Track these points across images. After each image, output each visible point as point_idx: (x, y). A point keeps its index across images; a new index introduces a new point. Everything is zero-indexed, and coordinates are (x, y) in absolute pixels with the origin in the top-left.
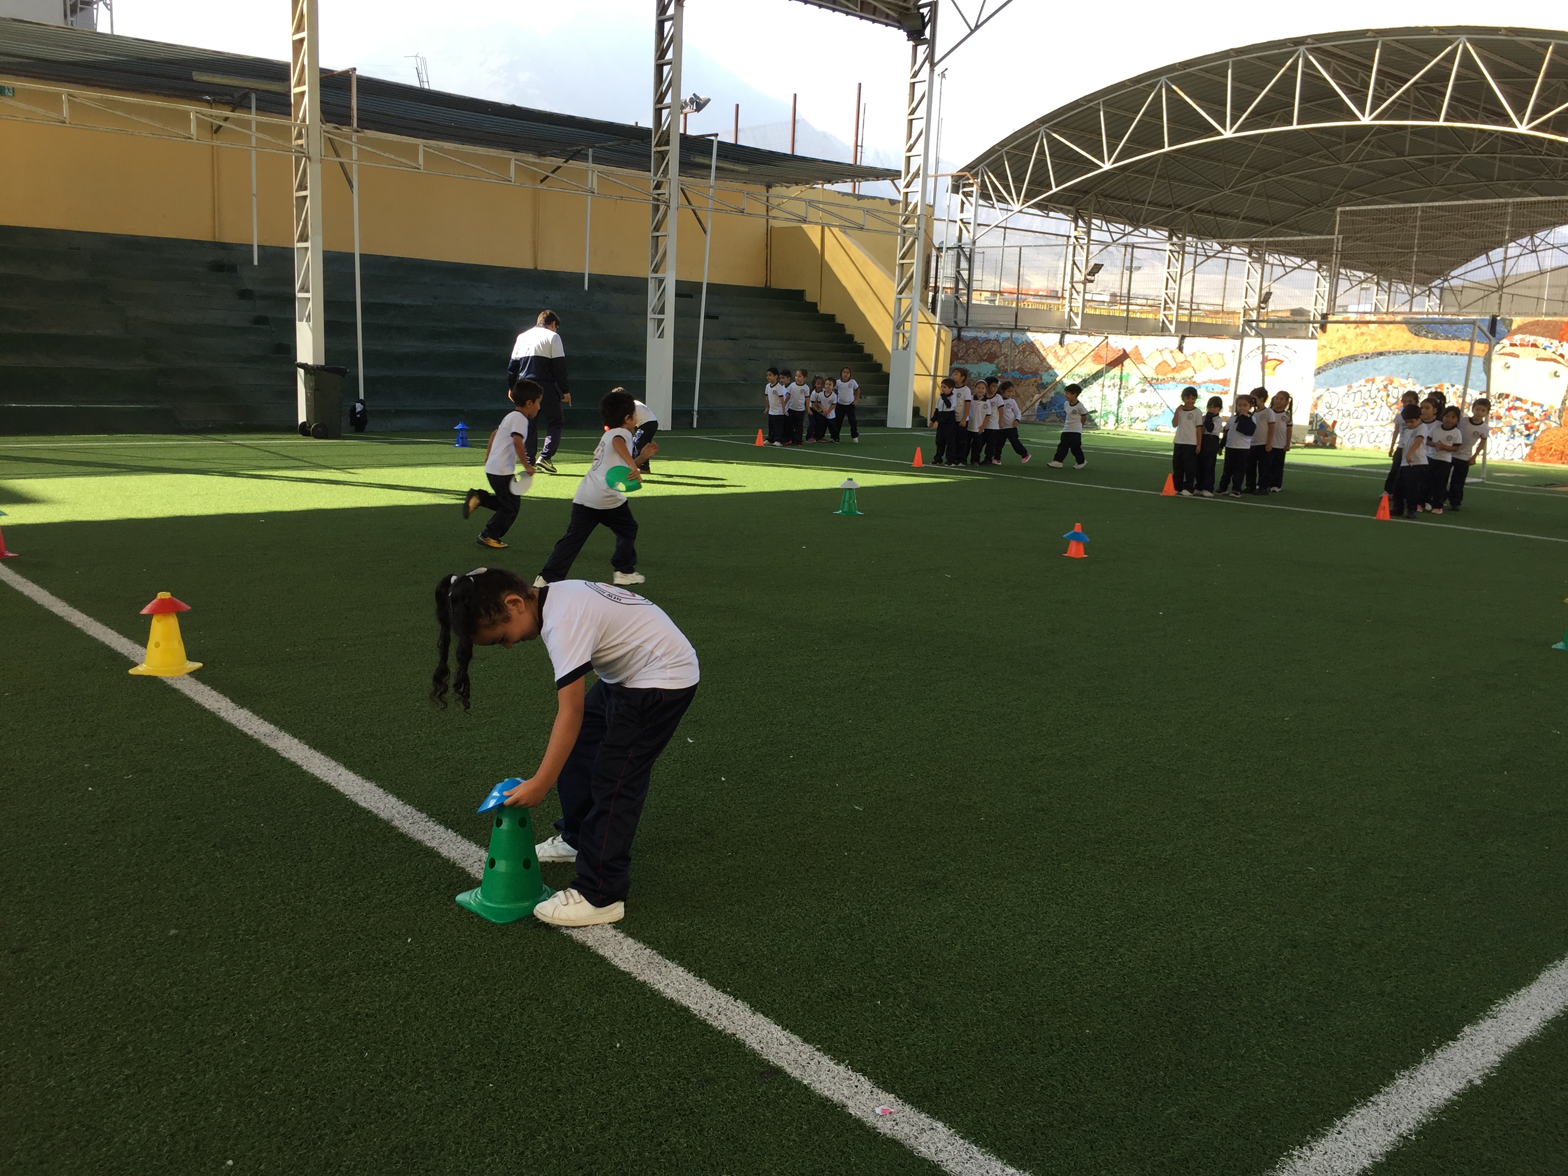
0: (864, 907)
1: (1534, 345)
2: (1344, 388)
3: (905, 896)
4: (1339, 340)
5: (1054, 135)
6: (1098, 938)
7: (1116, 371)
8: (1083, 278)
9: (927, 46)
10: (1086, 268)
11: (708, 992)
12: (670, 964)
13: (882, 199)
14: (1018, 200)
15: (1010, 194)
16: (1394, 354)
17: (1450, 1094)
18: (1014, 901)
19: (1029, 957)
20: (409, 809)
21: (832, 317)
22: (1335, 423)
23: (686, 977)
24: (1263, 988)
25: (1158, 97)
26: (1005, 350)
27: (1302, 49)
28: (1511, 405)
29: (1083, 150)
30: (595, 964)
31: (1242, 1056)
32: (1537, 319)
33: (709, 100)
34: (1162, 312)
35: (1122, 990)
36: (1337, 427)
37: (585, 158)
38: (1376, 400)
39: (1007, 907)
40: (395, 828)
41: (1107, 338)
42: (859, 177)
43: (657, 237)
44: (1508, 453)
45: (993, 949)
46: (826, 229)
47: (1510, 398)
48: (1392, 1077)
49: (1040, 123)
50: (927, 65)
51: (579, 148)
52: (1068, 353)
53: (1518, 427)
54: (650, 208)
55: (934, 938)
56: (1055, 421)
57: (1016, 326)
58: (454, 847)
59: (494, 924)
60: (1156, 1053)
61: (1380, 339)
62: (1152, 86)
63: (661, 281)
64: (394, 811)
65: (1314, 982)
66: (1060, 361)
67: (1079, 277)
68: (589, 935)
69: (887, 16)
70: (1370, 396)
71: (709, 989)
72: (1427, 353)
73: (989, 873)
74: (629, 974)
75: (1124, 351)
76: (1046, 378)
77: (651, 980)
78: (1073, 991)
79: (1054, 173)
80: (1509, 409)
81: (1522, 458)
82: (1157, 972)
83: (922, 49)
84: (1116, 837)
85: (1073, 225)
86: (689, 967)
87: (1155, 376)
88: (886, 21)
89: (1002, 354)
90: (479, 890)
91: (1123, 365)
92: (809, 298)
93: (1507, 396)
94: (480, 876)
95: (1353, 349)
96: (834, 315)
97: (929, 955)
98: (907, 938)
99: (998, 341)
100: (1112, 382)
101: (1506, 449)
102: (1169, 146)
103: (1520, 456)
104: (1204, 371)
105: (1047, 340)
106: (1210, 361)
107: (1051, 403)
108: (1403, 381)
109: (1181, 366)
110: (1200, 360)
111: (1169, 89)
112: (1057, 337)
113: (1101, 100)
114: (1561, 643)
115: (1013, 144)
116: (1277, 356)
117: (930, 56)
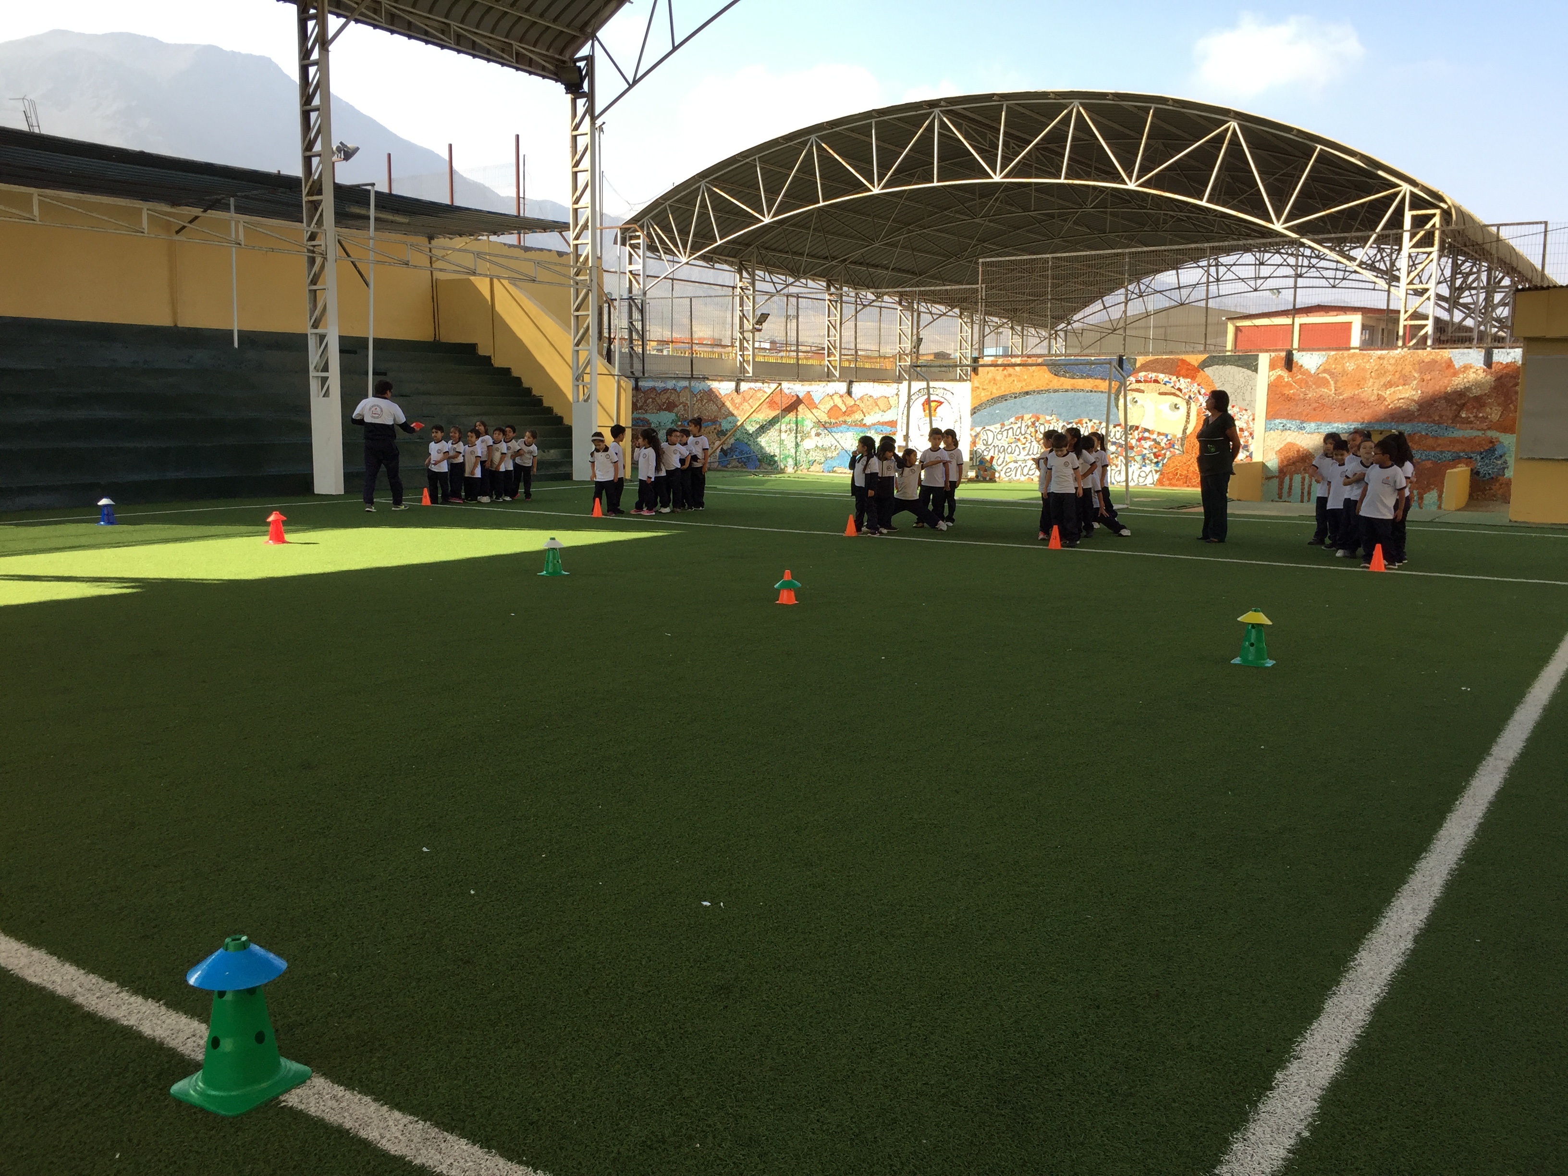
0: (658, 1027)
1: (1156, 381)
2: (998, 426)
3: (700, 1007)
4: (990, 382)
5: (714, 189)
6: (908, 1027)
7: (791, 416)
8: (751, 327)
9: (586, 99)
10: (753, 318)
11: (501, 1166)
12: (449, 1137)
13: (550, 251)
14: (685, 253)
15: (676, 246)
16: (1038, 393)
17: (1285, 1152)
18: (815, 995)
19: (844, 1061)
20: (93, 978)
21: (507, 371)
22: (992, 458)
23: (472, 1150)
24: (1081, 1059)
25: (810, 153)
26: (683, 399)
27: (937, 111)
28: (1140, 436)
29: (742, 203)
30: (359, 1152)
31: (1082, 1144)
32: (1157, 357)
33: (357, 149)
34: (826, 359)
35: (947, 1085)
36: (994, 462)
37: (226, 208)
38: (1026, 435)
39: (809, 1004)
40: (79, 1007)
41: (780, 384)
42: (526, 229)
43: (315, 291)
44: (1141, 480)
45: (806, 1058)
46: (495, 281)
47: (1140, 430)
48: (1228, 1143)
49: (700, 177)
50: (588, 118)
51: (219, 197)
52: (745, 400)
53: (1148, 455)
54: (305, 260)
55: (741, 1054)
56: (737, 467)
57: (692, 374)
58: (159, 1022)
59: (224, 1118)
60: (999, 1155)
61: (1025, 380)
62: (804, 144)
63: (322, 337)
64: (74, 984)
65: (1126, 1044)
66: (738, 408)
67: (748, 326)
68: (346, 1114)
69: (544, 68)
70: (1021, 433)
71: (501, 1162)
72: (1067, 391)
73: (783, 967)
74: (402, 1158)
75: (798, 396)
76: (725, 425)
77: (431, 1163)
78: (898, 1094)
79: (717, 226)
80: (1139, 440)
81: (1153, 484)
82: (976, 1057)
83: (581, 102)
84: (898, 907)
85: (738, 276)
86: (473, 1138)
87: (827, 419)
88: (543, 73)
89: (681, 403)
90: (200, 1073)
91: (797, 411)
92: (482, 351)
93: (1137, 428)
94: (200, 1057)
95: (1003, 389)
96: (509, 369)
97: (740, 1075)
98: (713, 1058)
99: (675, 390)
100: (788, 427)
101: (1139, 476)
102: (824, 201)
103: (1152, 482)
104: (872, 413)
105: (723, 388)
106: (877, 405)
107: (732, 449)
108: (1048, 418)
109: (850, 411)
110: (868, 403)
111: (819, 147)
112: (733, 385)
113: (757, 156)
114: (1239, 658)
115: (676, 198)
116: (937, 398)
117: (590, 110)
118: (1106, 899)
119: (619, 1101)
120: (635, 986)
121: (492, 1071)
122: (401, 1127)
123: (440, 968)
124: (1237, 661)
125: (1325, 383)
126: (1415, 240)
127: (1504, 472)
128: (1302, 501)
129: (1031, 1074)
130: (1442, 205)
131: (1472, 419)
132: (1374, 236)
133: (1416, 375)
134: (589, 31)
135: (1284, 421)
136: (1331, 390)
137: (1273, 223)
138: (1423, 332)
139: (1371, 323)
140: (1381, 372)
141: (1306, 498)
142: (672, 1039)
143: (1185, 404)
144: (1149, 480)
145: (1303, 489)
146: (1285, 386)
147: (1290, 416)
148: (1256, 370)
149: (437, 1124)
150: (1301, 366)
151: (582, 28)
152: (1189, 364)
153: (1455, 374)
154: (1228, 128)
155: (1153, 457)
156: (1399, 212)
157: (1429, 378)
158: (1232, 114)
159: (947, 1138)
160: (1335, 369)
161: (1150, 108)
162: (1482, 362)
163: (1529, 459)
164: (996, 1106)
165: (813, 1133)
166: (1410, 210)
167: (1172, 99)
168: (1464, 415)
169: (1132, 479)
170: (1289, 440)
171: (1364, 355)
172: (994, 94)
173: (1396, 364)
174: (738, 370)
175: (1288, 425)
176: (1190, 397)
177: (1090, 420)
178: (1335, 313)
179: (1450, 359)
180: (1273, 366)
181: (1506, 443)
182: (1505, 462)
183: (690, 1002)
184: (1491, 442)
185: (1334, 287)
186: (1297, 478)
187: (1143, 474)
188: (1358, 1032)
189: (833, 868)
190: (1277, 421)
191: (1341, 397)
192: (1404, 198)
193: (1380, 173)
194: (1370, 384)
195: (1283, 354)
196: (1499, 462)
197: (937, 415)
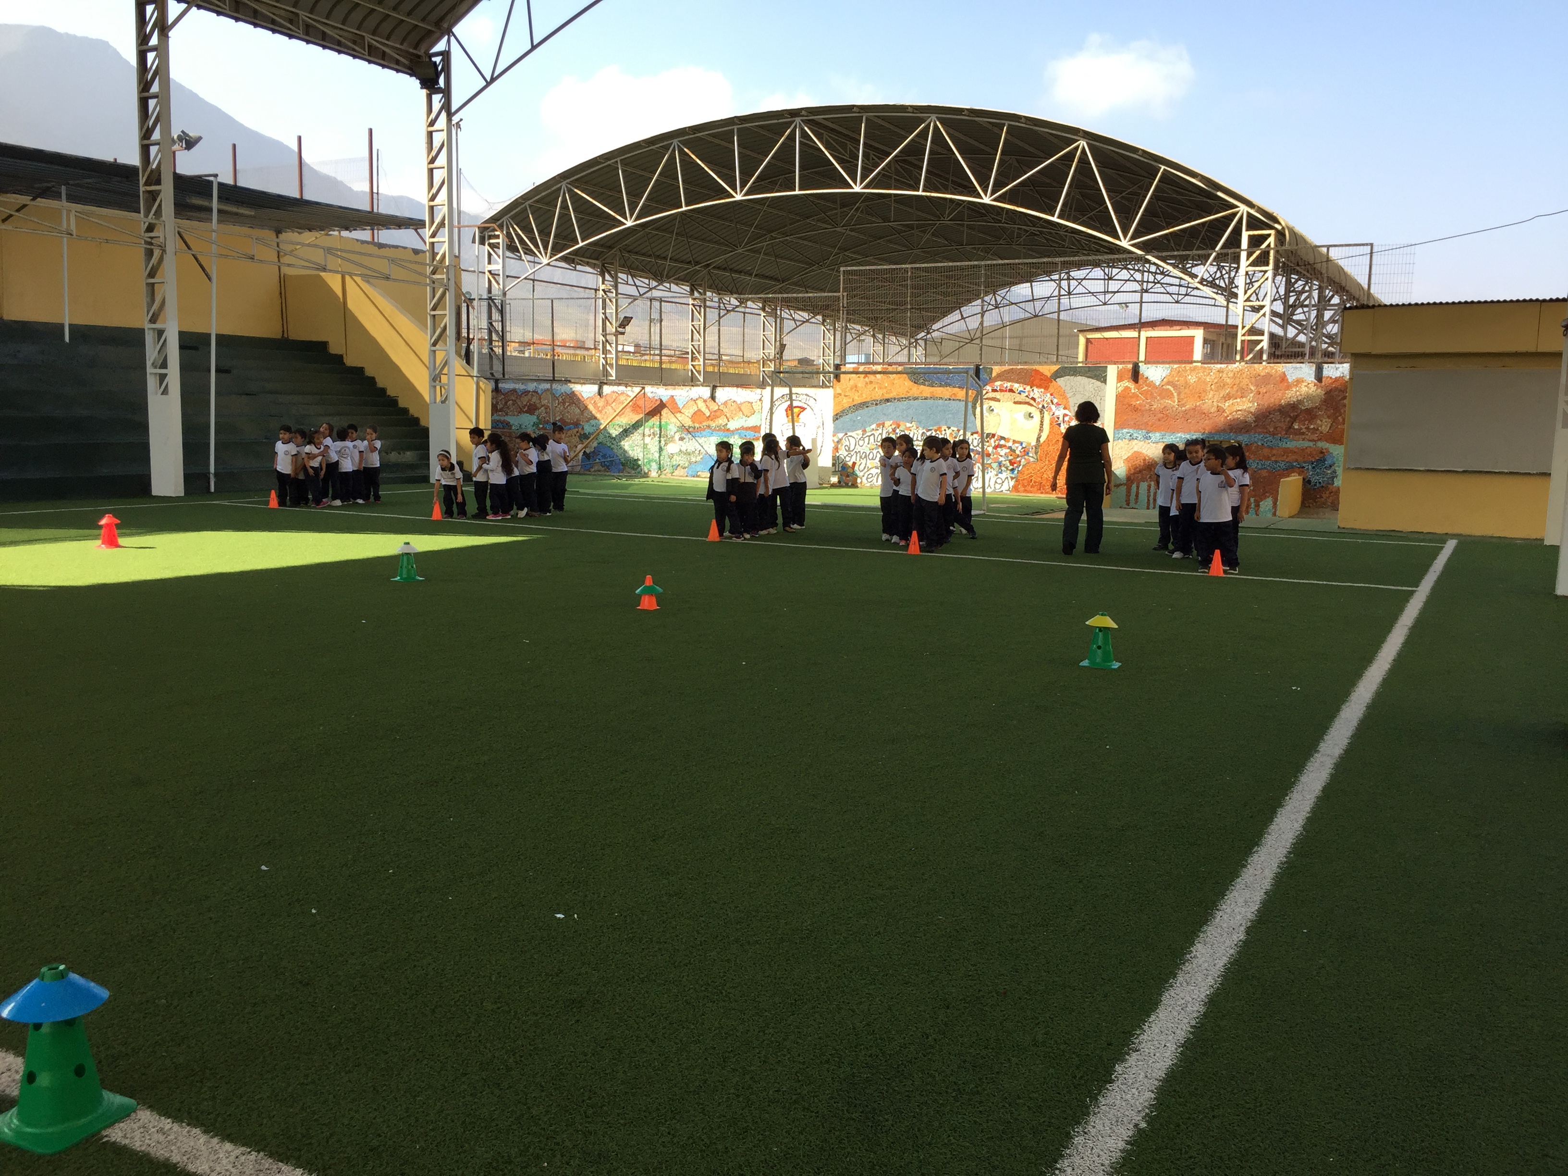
0: (507, 1045)
1: (1011, 391)
2: (860, 432)
3: (551, 1022)
4: (851, 389)
5: (576, 190)
6: (761, 1034)
7: (655, 420)
8: (614, 330)
9: (442, 95)
10: (617, 321)
12: (284, 1168)
13: (405, 248)
14: (546, 254)
15: (537, 246)
16: (899, 400)
17: (1123, 1144)
18: (669, 1006)
19: (696, 1072)
21: (361, 370)
22: (854, 464)
24: (930, 1060)
25: (672, 158)
26: (544, 402)
27: (798, 120)
28: (997, 444)
29: (604, 206)
31: (930, 1144)
32: (1012, 367)
33: (200, 139)
34: (690, 363)
35: (799, 1091)
36: (856, 468)
37: (57, 196)
39: (663, 1015)
41: (643, 388)
42: (380, 225)
43: (153, 284)
44: (998, 486)
45: (659, 1069)
46: (347, 278)
47: (996, 437)
48: (1069, 1137)
49: (561, 178)
50: (444, 115)
51: (49, 185)
52: (607, 403)
53: (1004, 463)
54: (142, 252)
55: (592, 1068)
56: (599, 471)
57: (554, 377)
59: (40, 1156)
60: (848, 1159)
61: (886, 387)
62: (666, 148)
63: (160, 333)
65: (973, 1043)
66: (600, 412)
67: (611, 329)
68: (173, 1148)
69: (398, 62)
72: (926, 399)
73: (637, 978)
75: (661, 401)
76: (588, 429)
78: (750, 1103)
79: (579, 228)
80: (996, 447)
81: (1009, 490)
82: (828, 1062)
83: (437, 98)
84: (754, 914)
85: (600, 279)
87: (691, 424)
88: (397, 67)
89: (542, 406)
90: (15, 1109)
91: (661, 415)
92: (334, 349)
93: (994, 435)
94: (16, 1093)
95: (865, 397)
96: (363, 368)
97: (590, 1091)
98: (563, 1075)
99: (537, 392)
100: (652, 431)
101: (996, 482)
102: (686, 206)
103: (1007, 488)
104: (736, 419)
105: (586, 391)
106: (740, 410)
107: (595, 453)
108: (908, 425)
109: (715, 415)
110: (732, 408)
111: (682, 152)
112: (595, 388)
113: (618, 159)
114: (1087, 661)
115: (536, 198)
116: (800, 404)
117: (447, 106)
118: (957, 900)
119: (464, 1122)
120: (484, 1004)
121: (331, 1096)
122: (232, 1159)
123: (277, 992)
124: (1085, 663)
125: (1170, 395)
126: (1251, 259)
127: (1333, 480)
128: (1148, 508)
129: (882, 1077)
130: (1276, 226)
131: (1304, 430)
132: (1214, 254)
133: (1253, 388)
134: (445, 25)
135: (1131, 431)
136: (1174, 402)
137: (1121, 241)
138: (1259, 347)
139: (1210, 337)
140: (1221, 385)
141: (1152, 505)
142: (521, 1057)
143: (1039, 413)
144: (1005, 487)
145: (1149, 496)
146: (1131, 397)
147: (1136, 426)
148: (1105, 382)
149: (271, 1155)
150: (1147, 378)
151: (438, 23)
152: (1042, 374)
153: (1289, 387)
154: (1078, 147)
155: (1009, 464)
156: (1237, 232)
157: (1265, 391)
158: (1081, 134)
159: (797, 1145)
160: (1178, 381)
161: (1004, 125)
162: (1313, 376)
163: (1357, 469)
164: (847, 1110)
165: (664, 1147)
166: (1247, 230)
167: (1025, 117)
168: (1296, 427)
169: (989, 485)
170: (1136, 449)
171: (1205, 368)
172: (854, 106)
173: (1234, 377)
174: (601, 373)
175: (1135, 435)
176: (1043, 406)
177: (949, 428)
178: (1178, 328)
179: (1284, 373)
180: (1120, 378)
181: (1335, 453)
182: (1335, 472)
183: (541, 1017)
184: (1322, 452)
185: (1177, 302)
186: (1144, 486)
187: (999, 481)
188: (1193, 1023)
189: (690, 876)
190: (1125, 431)
191: (1183, 408)
192: (1241, 218)
193: (1220, 194)
194: (1210, 396)
195: (1130, 366)
196: (1329, 472)
197: (800, 421)
